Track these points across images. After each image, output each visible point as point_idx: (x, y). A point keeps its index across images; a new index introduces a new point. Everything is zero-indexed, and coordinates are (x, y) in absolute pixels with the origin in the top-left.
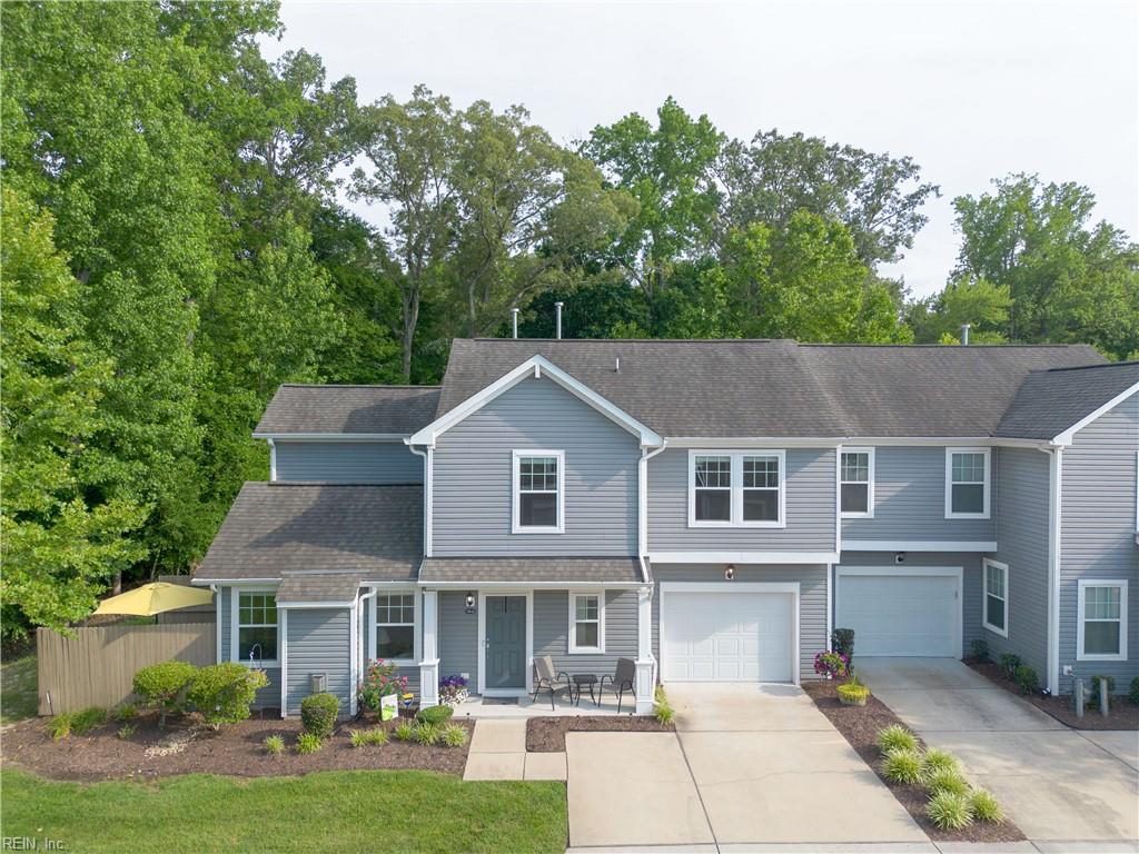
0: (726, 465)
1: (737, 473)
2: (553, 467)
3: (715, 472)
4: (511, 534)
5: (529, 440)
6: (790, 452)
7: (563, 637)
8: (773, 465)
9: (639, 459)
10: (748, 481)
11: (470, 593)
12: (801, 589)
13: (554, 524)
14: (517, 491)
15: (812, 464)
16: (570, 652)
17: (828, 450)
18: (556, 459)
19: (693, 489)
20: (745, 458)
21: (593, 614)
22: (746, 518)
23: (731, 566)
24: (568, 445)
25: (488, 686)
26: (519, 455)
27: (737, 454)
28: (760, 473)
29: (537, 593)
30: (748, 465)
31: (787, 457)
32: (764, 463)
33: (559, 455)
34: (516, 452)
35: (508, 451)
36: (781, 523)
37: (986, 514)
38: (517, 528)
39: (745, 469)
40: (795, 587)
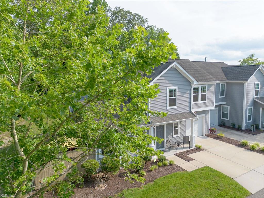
0: (198, 89)
1: (200, 90)
2: (175, 91)
3: (196, 90)
4: (167, 109)
5: (171, 84)
6: (208, 85)
7: (172, 133)
9: (191, 88)
13: (175, 105)
14: (168, 98)
15: (211, 88)
16: (173, 137)
17: (213, 84)
18: (176, 89)
19: (192, 95)
20: (201, 87)
21: (177, 127)
22: (201, 100)
23: (196, 112)
24: (179, 85)
28: (203, 90)
32: (204, 88)
34: (168, 87)
35: (166, 87)
37: (225, 96)
38: (168, 107)
40: (204, 115)
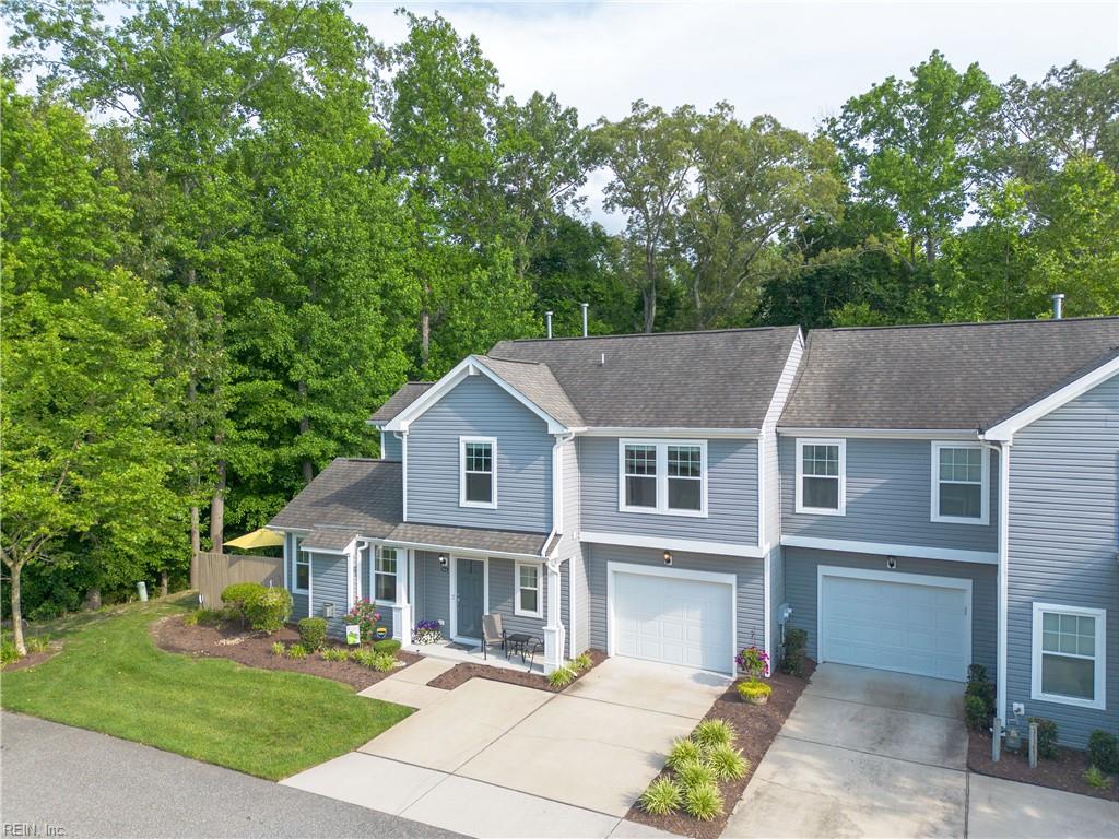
0: (652, 455)
1: (662, 462)
2: (488, 452)
3: (641, 462)
4: (460, 507)
5: (472, 428)
6: (711, 442)
7: (510, 600)
8: (696, 456)
9: (553, 446)
10: (672, 469)
11: (442, 555)
12: (738, 582)
13: (489, 500)
14: (463, 471)
15: (733, 455)
16: (516, 614)
17: (749, 441)
18: (490, 445)
19: (623, 476)
20: (670, 447)
21: (533, 582)
22: (672, 505)
23: (667, 552)
24: (498, 433)
25: (460, 633)
26: (464, 439)
27: (662, 443)
28: (684, 463)
29: (491, 559)
30: (672, 454)
31: (709, 447)
32: (687, 453)
33: (493, 441)
34: (462, 438)
35: (456, 437)
36: (704, 512)
37: (985, 519)
38: (464, 502)
39: (669, 458)
40: (731, 579)
